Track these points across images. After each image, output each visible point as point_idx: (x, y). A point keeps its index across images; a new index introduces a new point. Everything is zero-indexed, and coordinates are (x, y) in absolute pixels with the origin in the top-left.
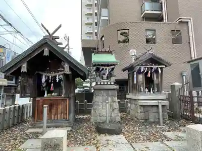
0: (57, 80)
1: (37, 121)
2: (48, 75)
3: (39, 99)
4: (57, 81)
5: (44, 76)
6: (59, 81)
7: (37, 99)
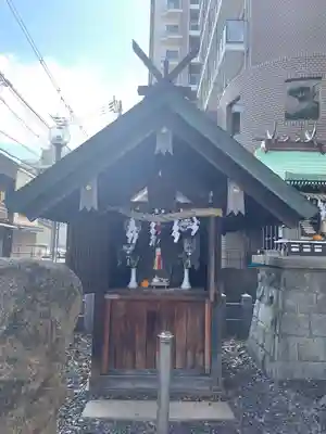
0: (176, 235)
1: (109, 372)
2: (145, 217)
3: (116, 297)
4: (176, 241)
5: (132, 222)
6: (181, 238)
7: (108, 297)
